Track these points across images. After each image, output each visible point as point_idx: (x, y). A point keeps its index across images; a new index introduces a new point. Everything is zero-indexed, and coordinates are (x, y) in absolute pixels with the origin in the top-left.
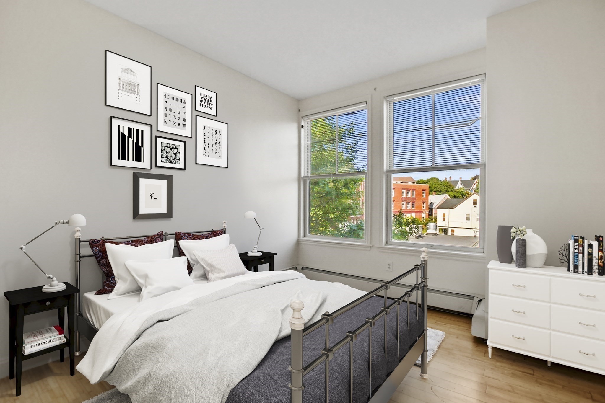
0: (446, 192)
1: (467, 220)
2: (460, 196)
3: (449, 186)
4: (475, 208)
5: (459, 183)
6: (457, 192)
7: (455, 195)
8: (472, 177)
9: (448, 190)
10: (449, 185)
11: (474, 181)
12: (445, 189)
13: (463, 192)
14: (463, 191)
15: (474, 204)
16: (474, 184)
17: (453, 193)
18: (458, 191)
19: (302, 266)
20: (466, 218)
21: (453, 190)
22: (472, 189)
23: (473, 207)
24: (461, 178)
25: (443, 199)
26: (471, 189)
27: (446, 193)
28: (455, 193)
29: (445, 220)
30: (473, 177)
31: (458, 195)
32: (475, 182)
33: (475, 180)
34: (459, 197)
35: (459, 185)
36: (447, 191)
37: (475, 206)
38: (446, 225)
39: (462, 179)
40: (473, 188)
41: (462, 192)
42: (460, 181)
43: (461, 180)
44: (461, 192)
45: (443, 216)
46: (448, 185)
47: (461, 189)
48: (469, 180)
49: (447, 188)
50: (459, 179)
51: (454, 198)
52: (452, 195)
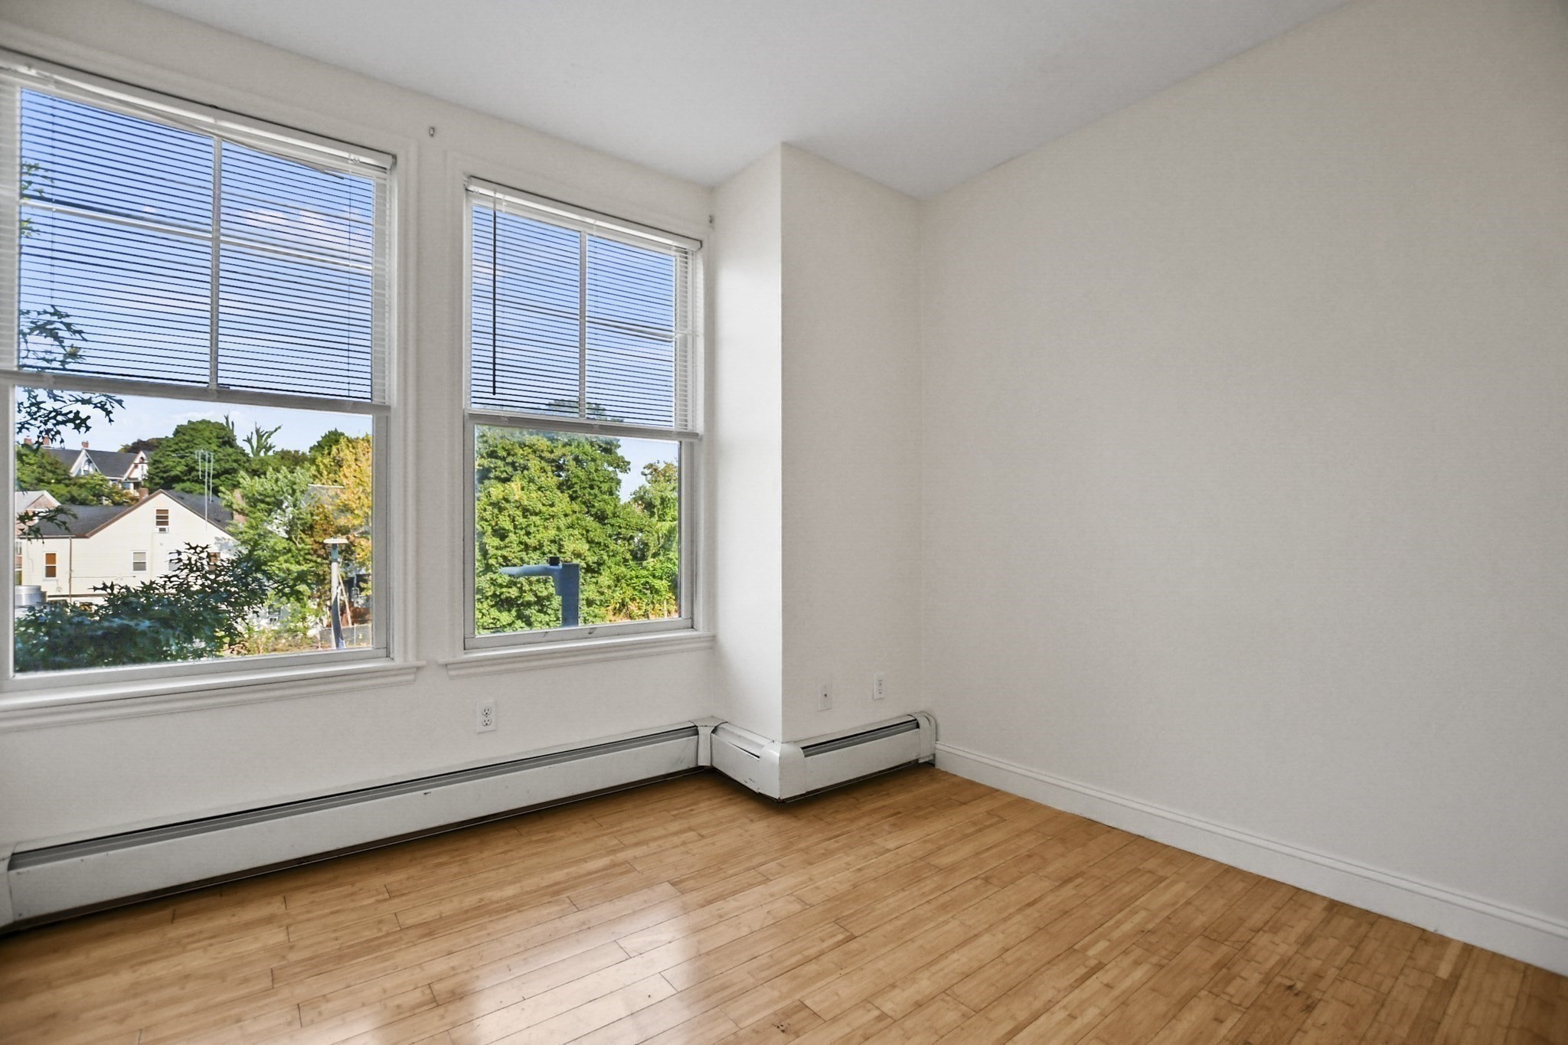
0: (37, 484)
1: (135, 569)
2: (91, 497)
3: (51, 464)
4: (163, 535)
5: (82, 458)
6: (81, 486)
7: (75, 494)
8: (124, 444)
9: (45, 478)
10: (50, 461)
11: (135, 457)
12: (37, 475)
13: (101, 485)
14: (101, 482)
15: (158, 523)
16: (133, 465)
17: (68, 489)
18: (83, 481)
19: (9, 854)
20: (134, 563)
21: (64, 479)
22: (129, 478)
23: (158, 530)
24: (86, 444)
25: (28, 506)
26: (123, 479)
27: (39, 487)
28: (75, 491)
29: (54, 575)
30: (127, 445)
31: (84, 494)
32: (137, 461)
33: (137, 453)
34: (88, 502)
35: (83, 463)
36: (41, 481)
37: (161, 530)
38: (59, 589)
39: (91, 448)
40: (132, 477)
41: (98, 487)
42: (84, 452)
43: (87, 450)
44: (94, 487)
45: (47, 562)
46: (44, 461)
47: (92, 477)
48: (116, 451)
49: (40, 470)
50: (78, 447)
51: (69, 502)
52: (62, 495)
